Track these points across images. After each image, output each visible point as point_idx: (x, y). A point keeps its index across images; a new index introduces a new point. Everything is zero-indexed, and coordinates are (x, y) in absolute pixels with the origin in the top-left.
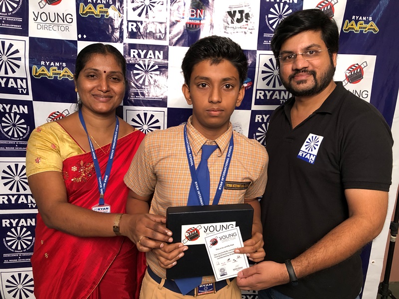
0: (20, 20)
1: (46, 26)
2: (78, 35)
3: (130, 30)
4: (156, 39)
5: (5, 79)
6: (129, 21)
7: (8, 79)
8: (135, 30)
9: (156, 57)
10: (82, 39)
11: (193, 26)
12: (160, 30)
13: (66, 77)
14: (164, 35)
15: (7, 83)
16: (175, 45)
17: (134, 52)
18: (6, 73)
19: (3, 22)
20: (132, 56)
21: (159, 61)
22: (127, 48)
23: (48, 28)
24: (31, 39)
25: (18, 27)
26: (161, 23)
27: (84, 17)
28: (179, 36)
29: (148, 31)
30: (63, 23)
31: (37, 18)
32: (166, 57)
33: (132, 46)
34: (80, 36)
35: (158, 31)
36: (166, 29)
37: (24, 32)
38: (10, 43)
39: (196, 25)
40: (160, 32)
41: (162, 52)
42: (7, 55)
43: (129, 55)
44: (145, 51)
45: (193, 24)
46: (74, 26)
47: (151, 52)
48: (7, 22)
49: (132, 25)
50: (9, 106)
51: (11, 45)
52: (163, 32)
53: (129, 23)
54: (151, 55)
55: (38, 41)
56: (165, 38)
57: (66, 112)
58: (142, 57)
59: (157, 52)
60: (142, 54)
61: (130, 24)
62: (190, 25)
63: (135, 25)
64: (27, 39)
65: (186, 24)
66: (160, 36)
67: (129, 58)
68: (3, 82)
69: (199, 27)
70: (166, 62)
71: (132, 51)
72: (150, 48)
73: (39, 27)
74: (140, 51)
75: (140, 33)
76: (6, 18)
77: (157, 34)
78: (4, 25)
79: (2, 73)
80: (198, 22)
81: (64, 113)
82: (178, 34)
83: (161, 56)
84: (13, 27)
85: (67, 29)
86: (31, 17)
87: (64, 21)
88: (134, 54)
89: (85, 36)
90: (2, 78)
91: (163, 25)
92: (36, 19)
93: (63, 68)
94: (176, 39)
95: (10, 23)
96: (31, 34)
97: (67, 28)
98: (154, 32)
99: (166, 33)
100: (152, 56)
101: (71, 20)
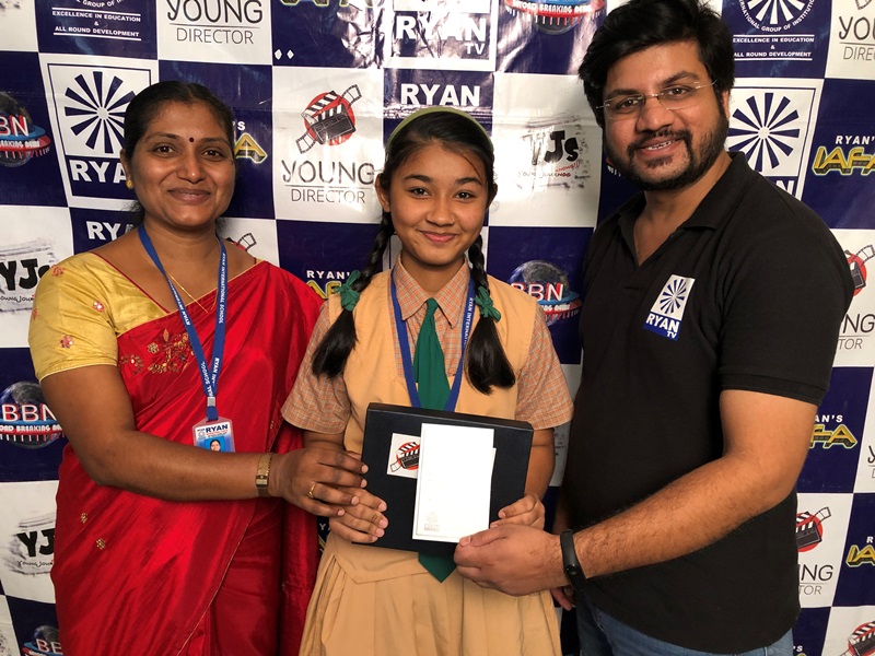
0: (136, 18)
1: (198, 33)
2: (274, 51)
3: (400, 35)
4: (464, 55)
5: (105, 165)
6: (398, 13)
7: (113, 162)
8: (412, 35)
9: (464, 102)
10: (284, 62)
11: (555, 21)
12: (473, 33)
13: (247, 157)
14: (483, 45)
15: (110, 173)
16: (510, 69)
17: (410, 90)
18: (109, 149)
19: (96, 24)
20: (404, 100)
21: (470, 109)
22: (395, 81)
23: (202, 37)
24: (164, 65)
25: (132, 36)
26: (478, 16)
27: (289, 7)
28: (522, 46)
29: (444, 38)
30: (239, 24)
31: (176, 12)
32: (487, 100)
33: (406, 76)
34: (278, 54)
35: (469, 37)
36: (488, 28)
37: (147, 48)
38: (115, 78)
39: (563, 17)
40: (475, 39)
41: (477, 89)
42: (109, 106)
43: (399, 97)
44: (436, 87)
45: (555, 16)
46: (264, 30)
47: (450, 88)
48: (104, 23)
49: (406, 23)
50: (117, 226)
51: (117, 82)
52: (482, 38)
53: (398, 17)
54: (450, 96)
55: (180, 69)
56: (485, 55)
57: (248, 239)
58: (430, 100)
59: (465, 90)
60: (430, 95)
61: (401, 19)
62: (548, 19)
63: (412, 20)
64: (153, 65)
65: (540, 17)
66: (473, 48)
67: (398, 106)
68: (101, 171)
69: (570, 22)
70: (486, 110)
71: (405, 87)
72: (449, 79)
73: (182, 35)
74: (424, 87)
75: (425, 42)
76: (103, 14)
77: (466, 44)
78: (98, 31)
79: (99, 150)
80: (567, 10)
81: (242, 243)
82: (519, 41)
83: (476, 100)
84: (121, 35)
85: (248, 37)
86: (162, 9)
87: (240, 19)
88: (410, 94)
89: (290, 54)
90: (100, 161)
91: (483, 21)
92: (172, 16)
93: (239, 133)
94: (513, 54)
95: (112, 25)
96: (163, 54)
97: (248, 35)
98: (459, 38)
99: (487, 41)
100: (454, 99)
101: (257, 16)
